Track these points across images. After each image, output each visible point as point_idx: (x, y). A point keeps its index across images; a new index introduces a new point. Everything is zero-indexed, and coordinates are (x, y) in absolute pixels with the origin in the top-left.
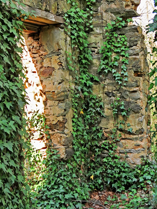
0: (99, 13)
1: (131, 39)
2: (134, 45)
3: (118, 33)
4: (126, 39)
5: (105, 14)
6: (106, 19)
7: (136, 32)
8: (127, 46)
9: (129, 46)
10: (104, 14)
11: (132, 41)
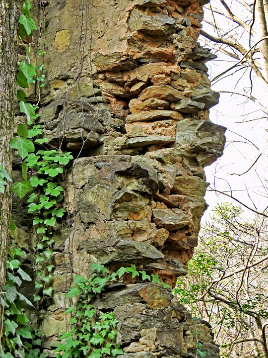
0: (66, 255)
1: (125, 323)
2: (132, 341)
3: (99, 308)
4: (113, 323)
5: (77, 258)
6: (78, 270)
7: (137, 304)
8: (118, 342)
9: (121, 343)
10: (76, 256)
11: (127, 329)
